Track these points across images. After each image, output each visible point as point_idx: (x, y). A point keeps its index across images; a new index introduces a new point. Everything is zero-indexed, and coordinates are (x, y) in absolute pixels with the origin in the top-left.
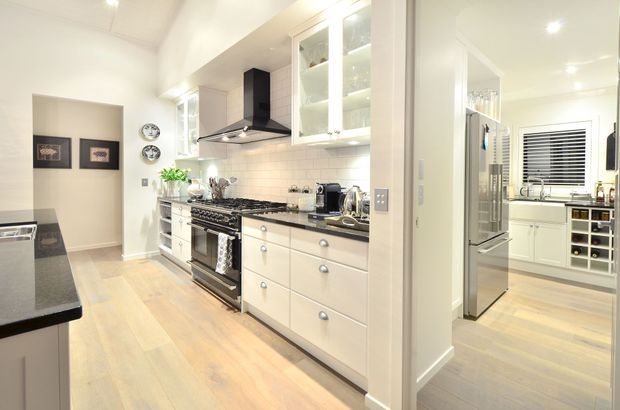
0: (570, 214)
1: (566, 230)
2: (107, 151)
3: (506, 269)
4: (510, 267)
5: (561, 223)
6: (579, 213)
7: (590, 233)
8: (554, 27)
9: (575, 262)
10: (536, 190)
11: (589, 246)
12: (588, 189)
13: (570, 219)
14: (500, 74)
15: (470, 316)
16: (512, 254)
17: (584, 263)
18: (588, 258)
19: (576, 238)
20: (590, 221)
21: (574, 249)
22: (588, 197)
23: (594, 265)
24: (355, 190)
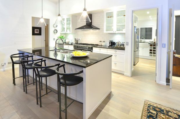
0: (149, 45)
1: (149, 49)
2: (38, 30)
3: (139, 58)
4: (139, 57)
5: (148, 47)
6: (151, 45)
7: (153, 49)
8: (148, 13)
9: (150, 55)
10: (143, 40)
11: (153, 52)
12: (152, 40)
13: (149, 46)
14: (138, 17)
15: (134, 65)
16: (140, 55)
17: (152, 55)
18: (153, 54)
19: (151, 50)
20: (153, 47)
21: (150, 53)
22: (152, 42)
23: (154, 56)
24: (119, 42)
